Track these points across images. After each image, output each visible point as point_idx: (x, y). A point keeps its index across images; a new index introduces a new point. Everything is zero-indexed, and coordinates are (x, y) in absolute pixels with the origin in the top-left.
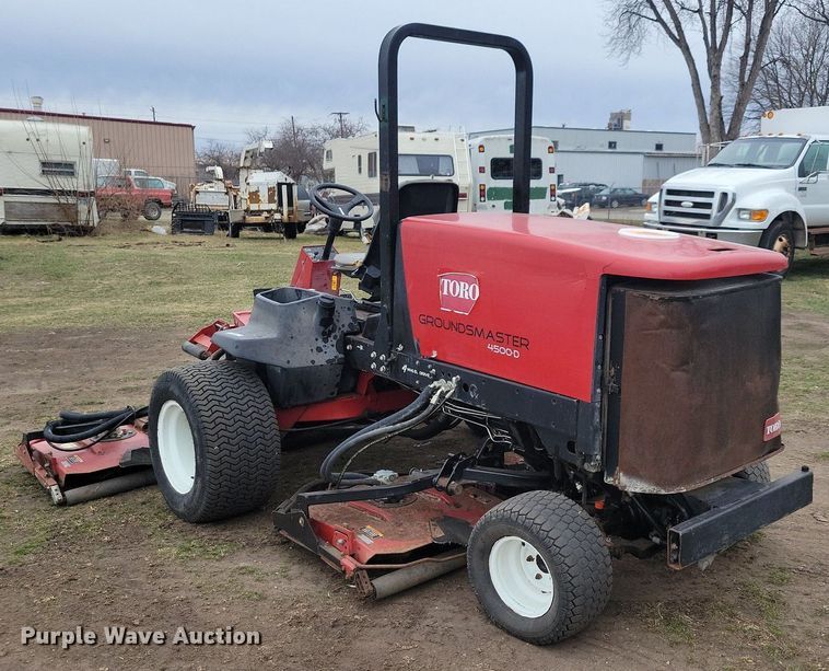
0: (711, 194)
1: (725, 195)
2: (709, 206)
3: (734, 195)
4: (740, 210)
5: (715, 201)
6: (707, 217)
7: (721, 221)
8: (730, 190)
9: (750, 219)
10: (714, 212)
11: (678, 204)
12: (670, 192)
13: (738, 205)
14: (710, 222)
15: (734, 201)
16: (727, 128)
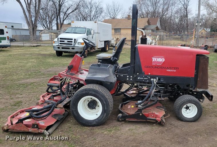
0: (72, 39)
1: (75, 39)
2: (72, 42)
3: (77, 39)
4: (78, 43)
5: (73, 41)
6: (72, 44)
7: (75, 45)
8: (76, 38)
9: (81, 45)
10: (73, 43)
11: (64, 41)
12: (60, 39)
13: (78, 42)
14: (73, 45)
15: (77, 41)
16: (33, 23)
